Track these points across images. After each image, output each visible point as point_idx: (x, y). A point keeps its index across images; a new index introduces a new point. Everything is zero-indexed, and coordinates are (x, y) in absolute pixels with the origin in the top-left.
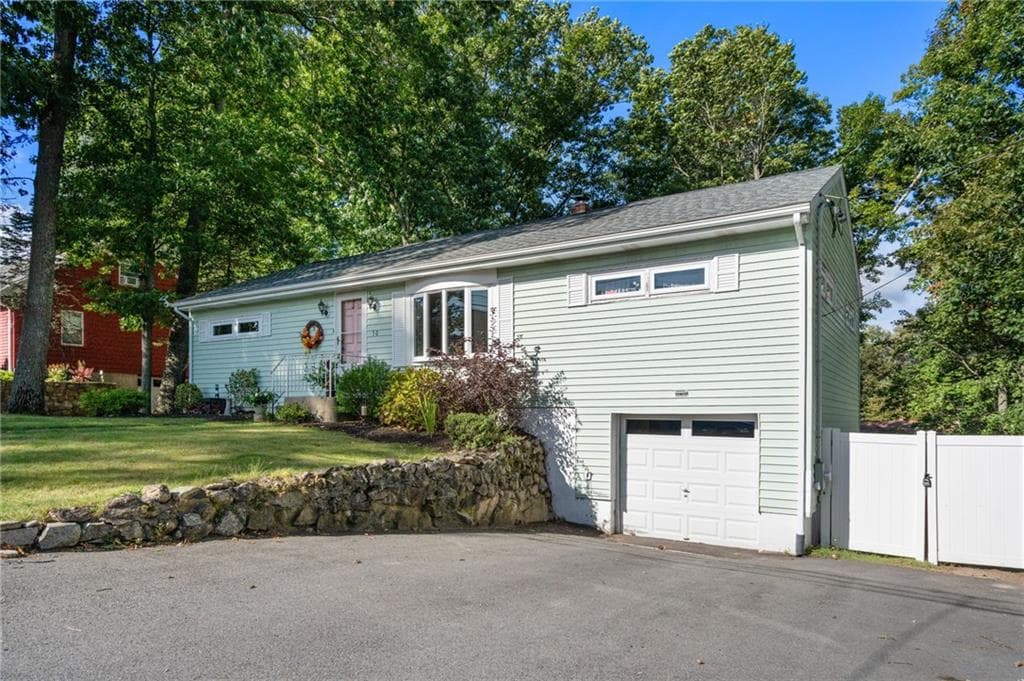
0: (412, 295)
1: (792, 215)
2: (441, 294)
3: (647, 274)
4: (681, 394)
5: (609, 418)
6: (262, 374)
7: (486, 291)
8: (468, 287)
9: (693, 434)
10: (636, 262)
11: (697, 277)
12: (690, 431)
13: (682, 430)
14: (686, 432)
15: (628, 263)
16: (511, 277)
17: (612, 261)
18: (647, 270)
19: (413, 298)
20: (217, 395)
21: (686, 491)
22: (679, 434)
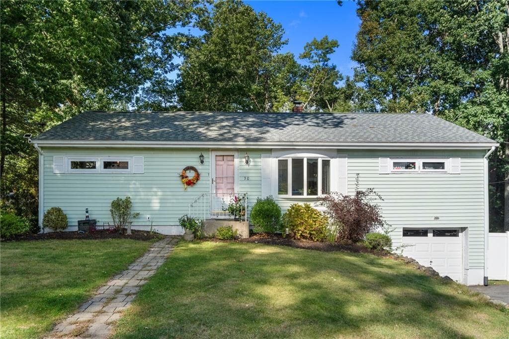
0: (277, 157)
1: (491, 147)
2: (303, 159)
3: (419, 162)
4: (437, 218)
5: (402, 230)
6: (132, 201)
7: (329, 161)
8: (321, 157)
9: (434, 236)
10: (414, 155)
11: (441, 166)
12: (432, 234)
13: (429, 234)
14: (430, 235)
15: (410, 155)
16: (347, 155)
17: (403, 154)
18: (419, 160)
19: (277, 159)
20: (87, 217)
21: (431, 262)
22: (427, 236)
